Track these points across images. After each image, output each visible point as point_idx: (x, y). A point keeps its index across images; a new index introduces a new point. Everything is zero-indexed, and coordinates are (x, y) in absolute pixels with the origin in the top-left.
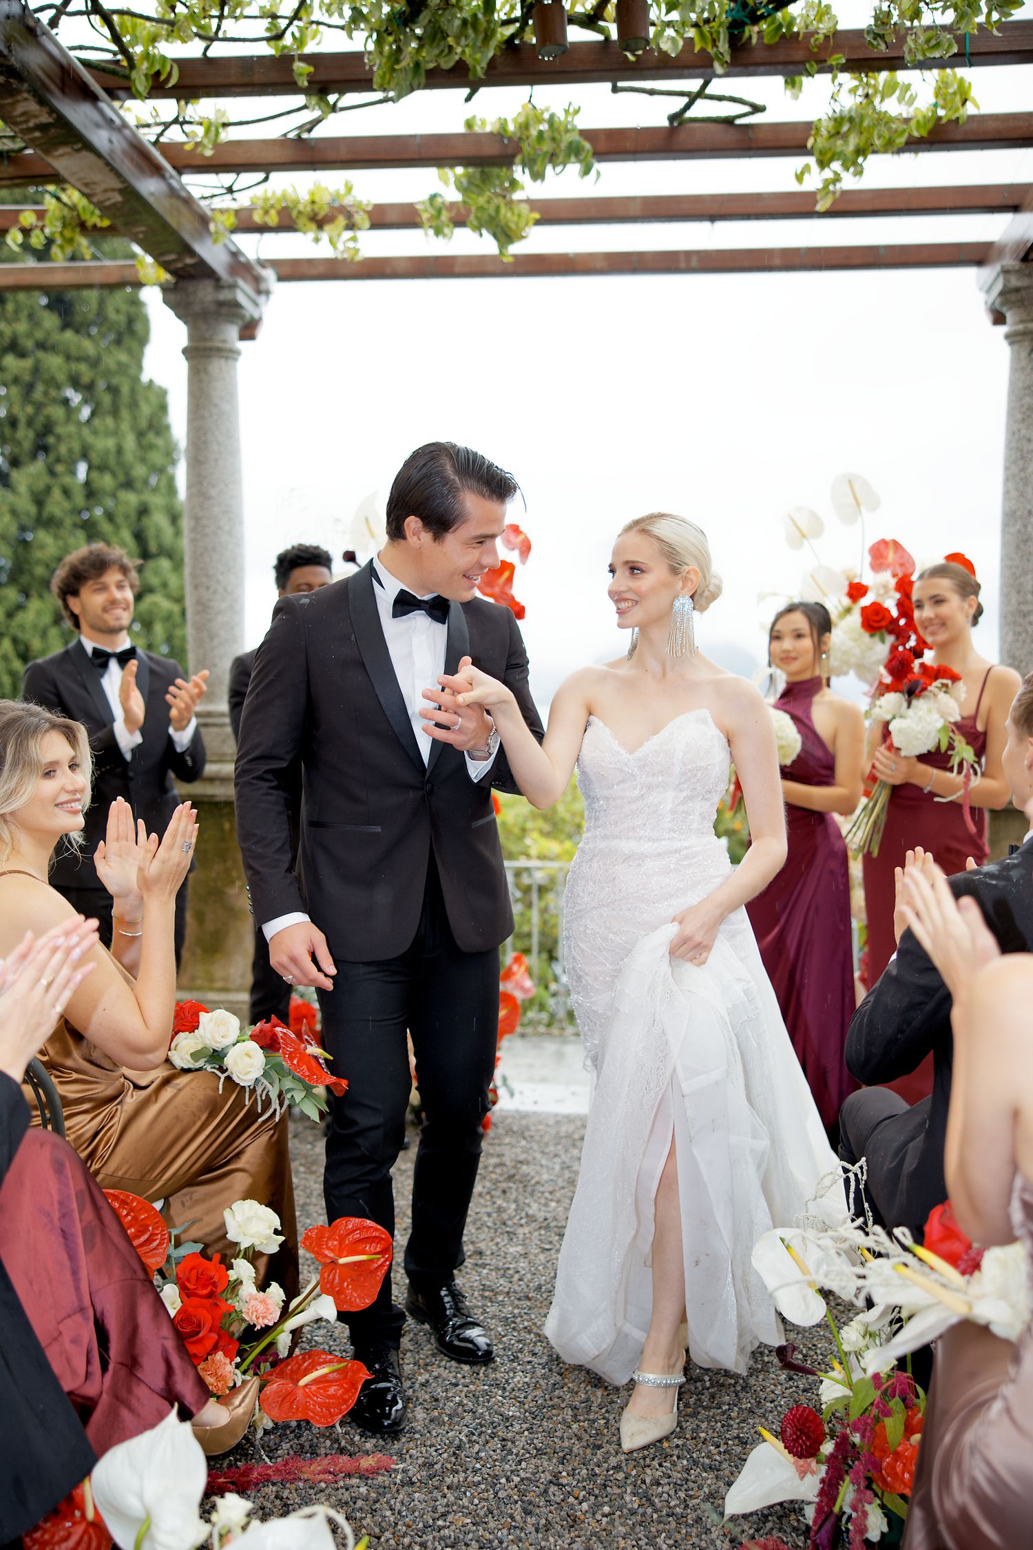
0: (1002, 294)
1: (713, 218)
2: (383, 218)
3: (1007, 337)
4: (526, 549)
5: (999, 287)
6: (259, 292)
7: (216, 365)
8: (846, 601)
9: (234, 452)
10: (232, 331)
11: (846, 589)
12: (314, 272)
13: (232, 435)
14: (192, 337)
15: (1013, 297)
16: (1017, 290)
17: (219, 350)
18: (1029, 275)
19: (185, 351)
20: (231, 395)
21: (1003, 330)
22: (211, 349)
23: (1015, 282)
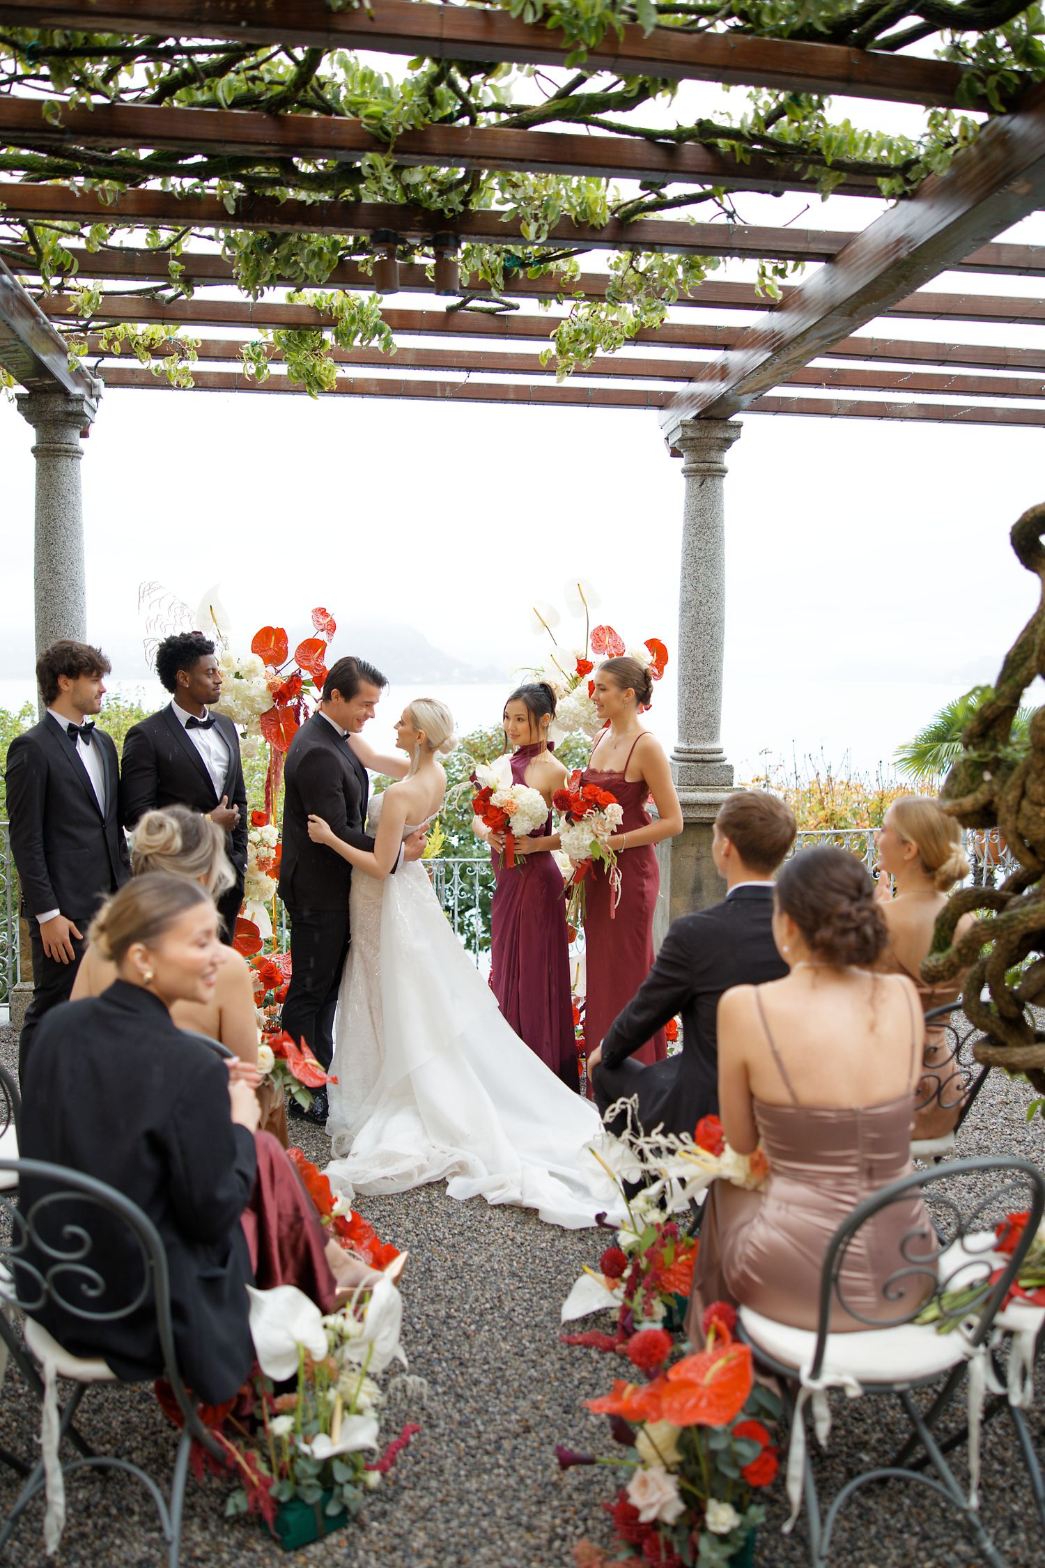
0: (680, 440)
1: (469, 370)
2: (207, 352)
3: (684, 471)
4: (331, 628)
5: (678, 435)
6: (91, 396)
7: (64, 463)
8: (575, 674)
9: (78, 536)
10: (77, 433)
11: (576, 666)
12: (137, 380)
13: (75, 521)
14: (40, 439)
15: (689, 443)
16: (692, 439)
17: (67, 451)
18: (700, 429)
19: (34, 450)
20: (75, 490)
21: (680, 463)
22: (59, 451)
23: (690, 434)
